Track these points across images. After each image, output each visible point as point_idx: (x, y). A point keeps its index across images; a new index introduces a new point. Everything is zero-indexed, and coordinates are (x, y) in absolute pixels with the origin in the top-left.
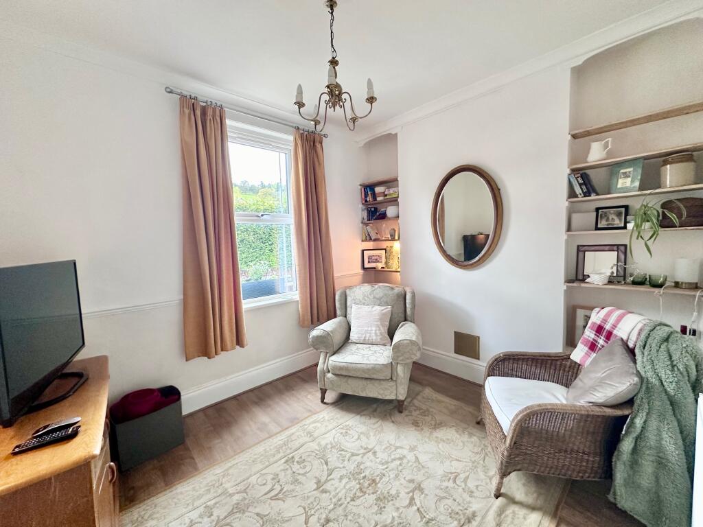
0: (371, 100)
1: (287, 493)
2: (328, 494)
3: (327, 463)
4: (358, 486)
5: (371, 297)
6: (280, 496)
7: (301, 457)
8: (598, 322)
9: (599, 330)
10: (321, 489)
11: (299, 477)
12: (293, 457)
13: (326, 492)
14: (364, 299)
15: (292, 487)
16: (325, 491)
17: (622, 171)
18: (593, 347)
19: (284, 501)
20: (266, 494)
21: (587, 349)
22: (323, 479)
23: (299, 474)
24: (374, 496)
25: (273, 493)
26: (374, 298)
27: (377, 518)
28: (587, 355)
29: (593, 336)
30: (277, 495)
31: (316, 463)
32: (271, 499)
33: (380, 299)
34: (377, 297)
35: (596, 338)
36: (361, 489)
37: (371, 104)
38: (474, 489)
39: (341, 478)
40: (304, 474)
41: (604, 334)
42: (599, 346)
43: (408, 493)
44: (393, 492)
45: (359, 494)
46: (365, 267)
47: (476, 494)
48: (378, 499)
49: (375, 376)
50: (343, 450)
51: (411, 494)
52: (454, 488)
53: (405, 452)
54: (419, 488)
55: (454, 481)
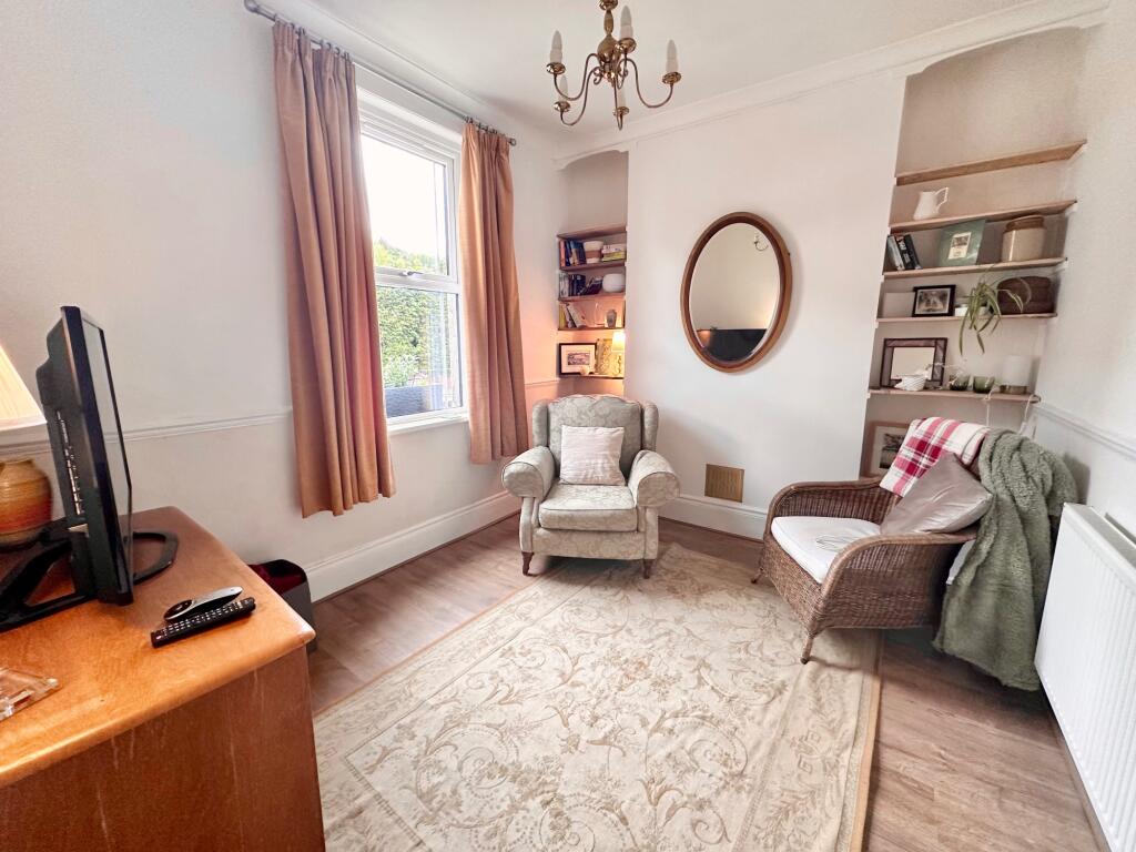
0: (672, 78)
1: (521, 694)
2: (582, 687)
3: (565, 651)
4: (621, 673)
5: (591, 414)
6: (512, 698)
7: (523, 647)
8: (920, 437)
9: (921, 446)
10: (570, 682)
11: (531, 672)
12: (510, 649)
13: (578, 685)
14: (579, 417)
15: (526, 685)
16: (574, 685)
17: (956, 236)
18: (911, 468)
19: (521, 704)
20: (488, 699)
21: (903, 472)
22: (568, 671)
23: (529, 668)
24: (648, 682)
25: (500, 696)
26: (597, 415)
27: (662, 704)
28: (904, 480)
29: (912, 455)
30: (506, 698)
31: (549, 651)
32: (500, 703)
33: (605, 417)
34: (601, 413)
35: (917, 457)
36: (627, 676)
37: (672, 86)
38: (773, 657)
39: (594, 666)
40: (537, 667)
41: (928, 452)
42: (921, 466)
43: (693, 672)
44: (672, 673)
45: (625, 681)
46: (564, 371)
47: (778, 662)
48: (655, 684)
49: (614, 528)
50: (582, 632)
51: (697, 673)
52: (749, 659)
53: (671, 626)
54: (703, 664)
55: (747, 652)
